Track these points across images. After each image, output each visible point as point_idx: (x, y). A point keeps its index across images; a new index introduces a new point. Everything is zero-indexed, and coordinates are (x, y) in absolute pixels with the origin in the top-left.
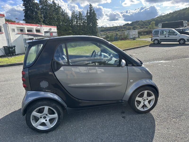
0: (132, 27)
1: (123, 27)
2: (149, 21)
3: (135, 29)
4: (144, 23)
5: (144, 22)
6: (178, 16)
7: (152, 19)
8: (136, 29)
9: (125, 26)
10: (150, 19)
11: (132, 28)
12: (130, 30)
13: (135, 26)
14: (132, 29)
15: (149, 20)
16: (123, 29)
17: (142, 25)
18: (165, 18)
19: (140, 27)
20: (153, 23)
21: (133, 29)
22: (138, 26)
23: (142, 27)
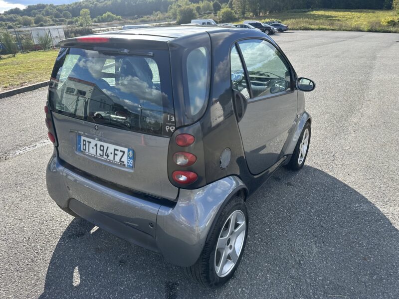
0: (32, 19)
1: (4, 17)
2: (70, 8)
3: (42, 25)
4: (60, 11)
5: (58, 8)
6: (126, 3)
7: (76, 3)
8: (45, 26)
9: (12, 15)
10: (72, 3)
11: (33, 21)
12: (30, 25)
13: (39, 18)
14: (34, 25)
15: (69, 5)
16: (10, 24)
17: (57, 16)
18: (103, 4)
19: (53, 20)
20: (85, 14)
21: (35, 23)
22: (47, 18)
23: (57, 19)
